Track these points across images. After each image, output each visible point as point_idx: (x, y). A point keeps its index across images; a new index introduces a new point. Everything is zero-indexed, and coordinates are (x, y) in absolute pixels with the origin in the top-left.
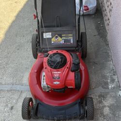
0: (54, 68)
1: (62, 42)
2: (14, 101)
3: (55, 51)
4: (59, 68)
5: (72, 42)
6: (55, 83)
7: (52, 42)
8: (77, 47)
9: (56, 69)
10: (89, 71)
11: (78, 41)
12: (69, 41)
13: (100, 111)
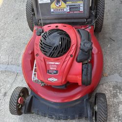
0: (49, 56)
1: (67, 10)
2: (8, 86)
3: (53, 26)
4: (57, 57)
5: (82, 9)
6: (50, 79)
7: (52, 10)
8: (89, 17)
9: (52, 57)
10: (103, 50)
11: (91, 8)
12: (78, 8)
13: (113, 108)
